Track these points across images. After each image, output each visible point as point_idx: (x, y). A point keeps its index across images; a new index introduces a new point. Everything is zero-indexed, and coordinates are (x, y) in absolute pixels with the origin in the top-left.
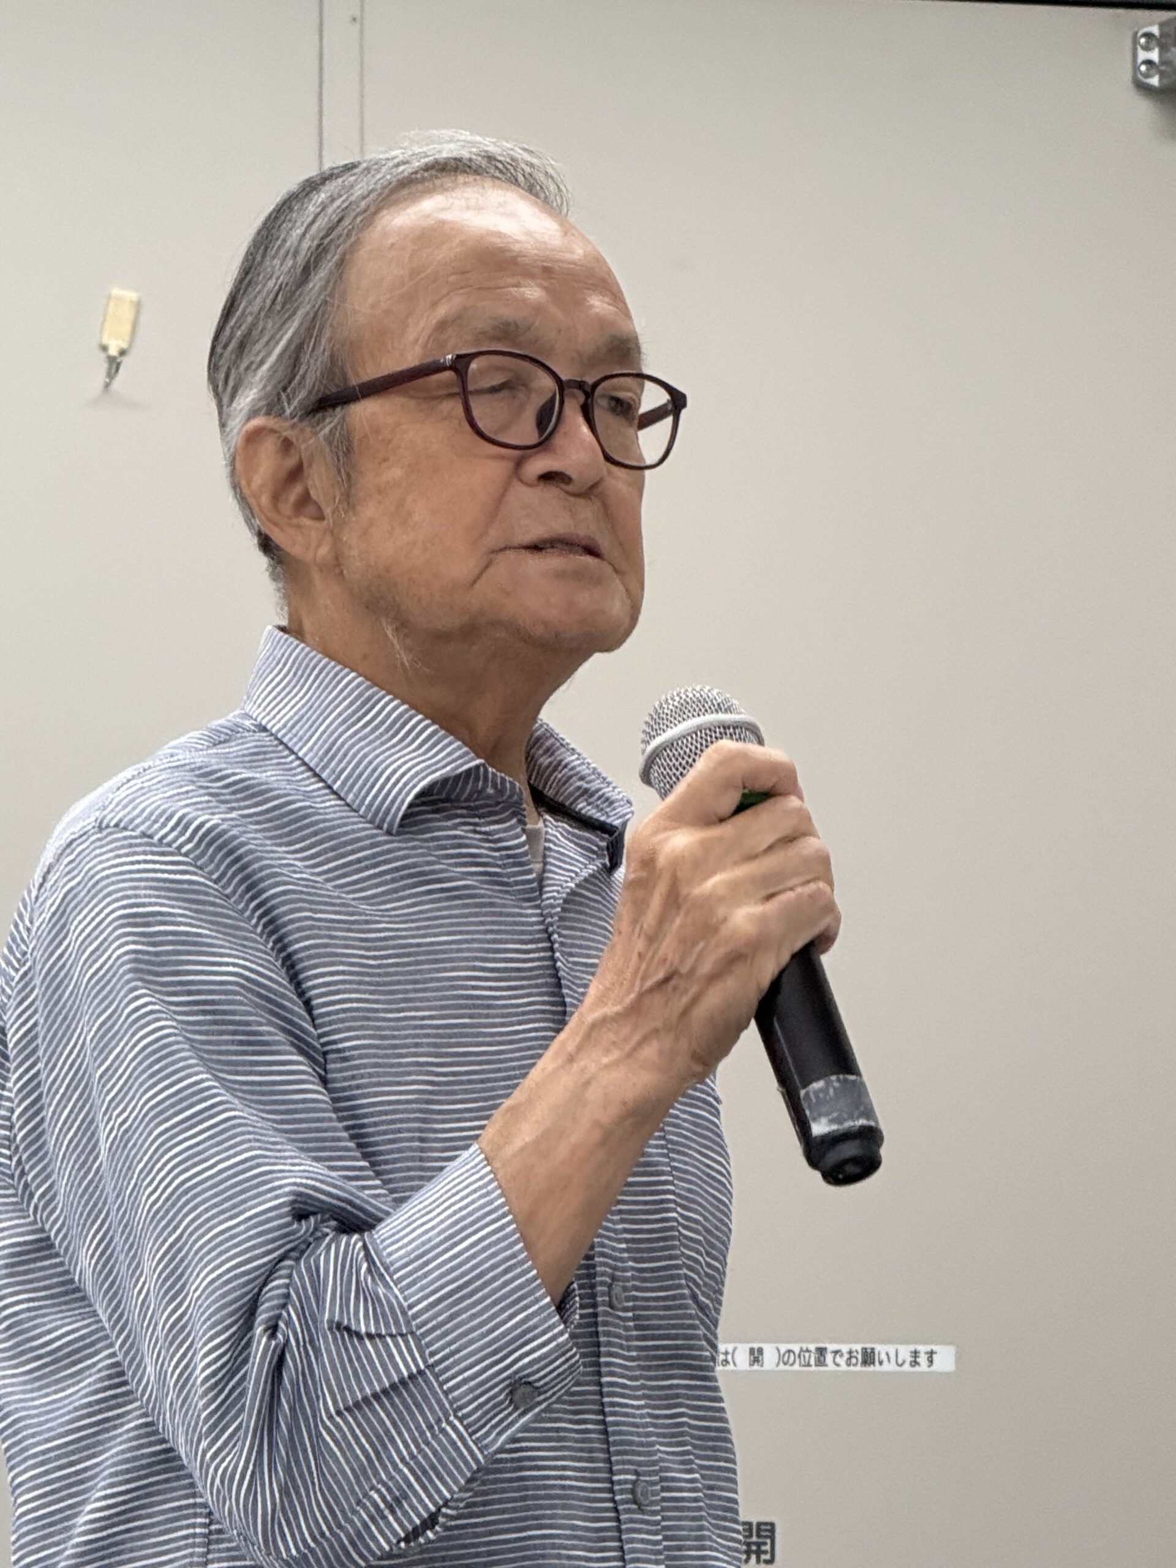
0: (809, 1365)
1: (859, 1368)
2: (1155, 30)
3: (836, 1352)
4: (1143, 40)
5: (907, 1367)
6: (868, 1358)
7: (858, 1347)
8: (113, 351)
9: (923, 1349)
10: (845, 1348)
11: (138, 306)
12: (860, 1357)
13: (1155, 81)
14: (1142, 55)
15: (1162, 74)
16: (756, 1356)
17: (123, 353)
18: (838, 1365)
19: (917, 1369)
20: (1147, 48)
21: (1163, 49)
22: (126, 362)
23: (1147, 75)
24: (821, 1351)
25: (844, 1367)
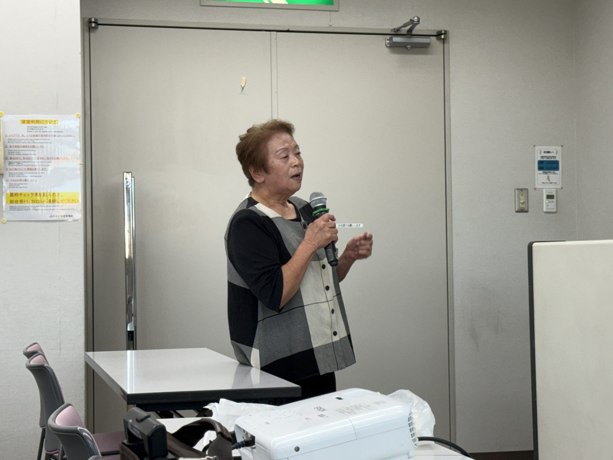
0: (342, 227)
1: (349, 227)
2: (388, 38)
3: (346, 225)
4: (387, 40)
5: (356, 227)
6: (351, 225)
7: (349, 224)
8: (243, 86)
9: (358, 224)
10: (347, 224)
11: (246, 80)
12: (349, 225)
13: (388, 45)
14: (387, 42)
15: (389, 44)
17: (244, 87)
18: (346, 226)
19: (358, 227)
20: (387, 41)
21: (390, 41)
22: (245, 88)
23: (387, 45)
24: (344, 225)
25: (347, 227)
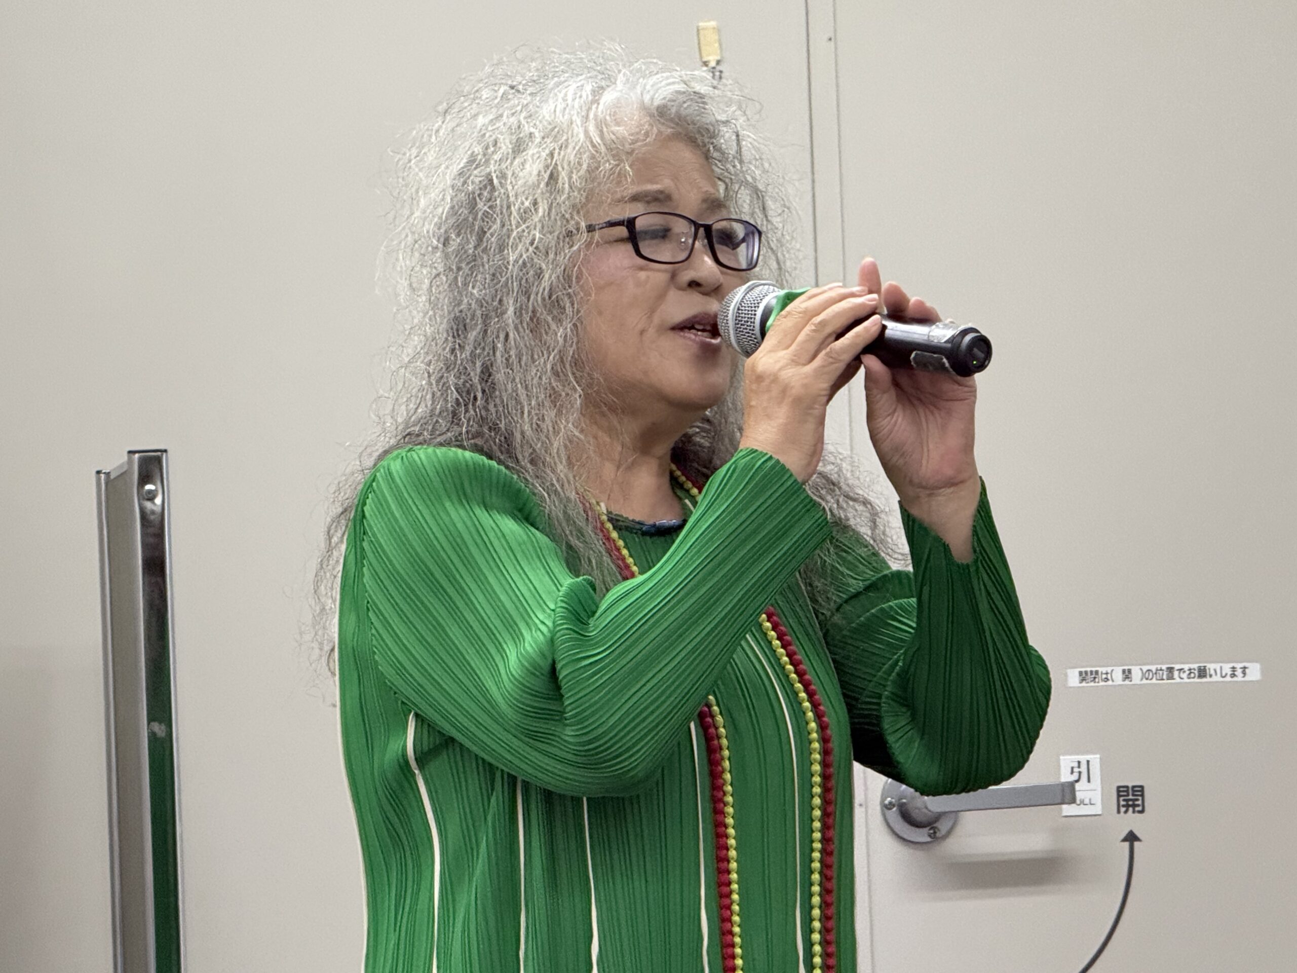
0: (1163, 679)
1: (1196, 680)
3: (1180, 670)
5: (1228, 679)
6: (1202, 673)
7: (1195, 666)
9: (1239, 666)
10: (1185, 667)
12: (1196, 672)
16: (1127, 674)
18: (1182, 678)
19: (1235, 679)
24: (1170, 670)
25: (1186, 680)
